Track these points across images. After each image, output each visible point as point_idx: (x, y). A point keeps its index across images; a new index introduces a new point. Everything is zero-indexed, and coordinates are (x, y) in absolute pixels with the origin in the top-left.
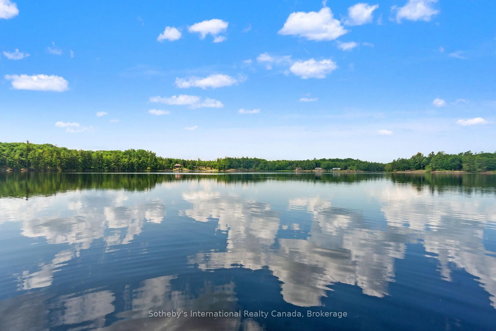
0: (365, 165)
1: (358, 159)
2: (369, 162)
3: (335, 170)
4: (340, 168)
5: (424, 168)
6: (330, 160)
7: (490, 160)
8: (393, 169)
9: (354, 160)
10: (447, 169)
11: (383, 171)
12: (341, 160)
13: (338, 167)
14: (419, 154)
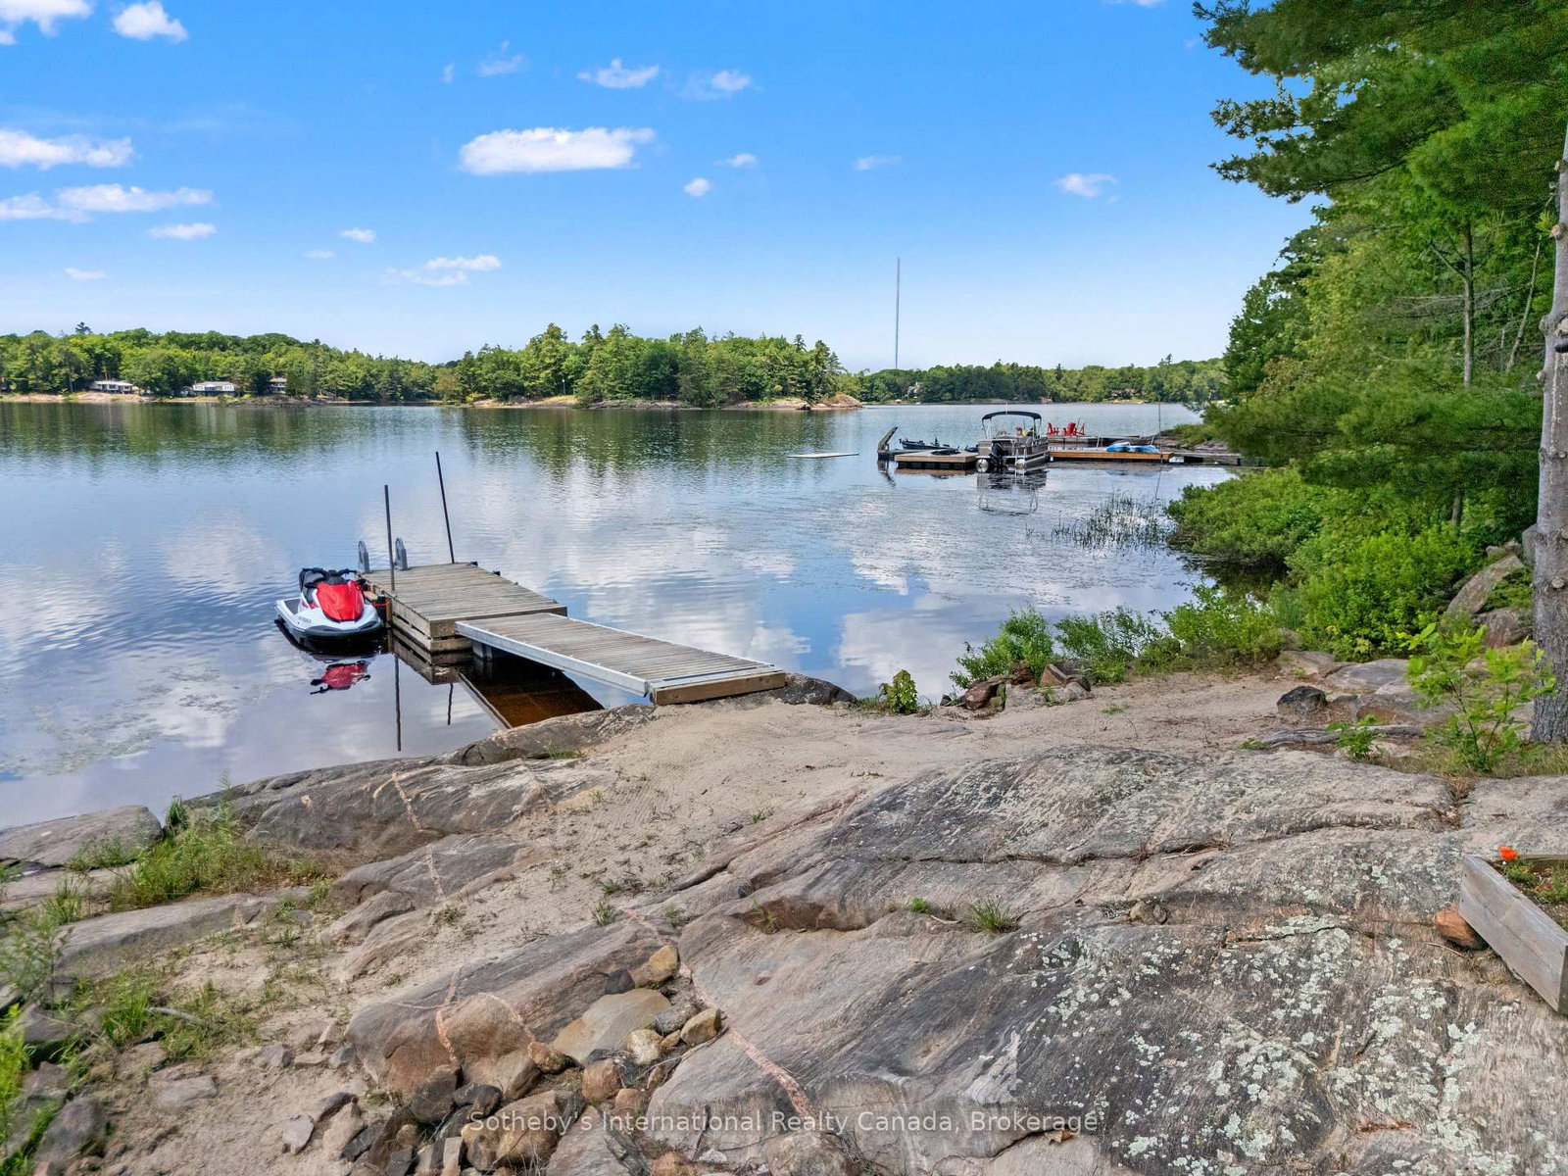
0: (353, 368)
1: (317, 341)
2: (370, 357)
3: (207, 393)
4: (231, 381)
5: (569, 392)
6: (173, 338)
7: (750, 363)
8: (466, 392)
9: (302, 346)
10: (637, 395)
11: (430, 398)
12: (237, 342)
13: (223, 379)
14: (554, 334)
